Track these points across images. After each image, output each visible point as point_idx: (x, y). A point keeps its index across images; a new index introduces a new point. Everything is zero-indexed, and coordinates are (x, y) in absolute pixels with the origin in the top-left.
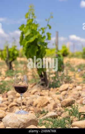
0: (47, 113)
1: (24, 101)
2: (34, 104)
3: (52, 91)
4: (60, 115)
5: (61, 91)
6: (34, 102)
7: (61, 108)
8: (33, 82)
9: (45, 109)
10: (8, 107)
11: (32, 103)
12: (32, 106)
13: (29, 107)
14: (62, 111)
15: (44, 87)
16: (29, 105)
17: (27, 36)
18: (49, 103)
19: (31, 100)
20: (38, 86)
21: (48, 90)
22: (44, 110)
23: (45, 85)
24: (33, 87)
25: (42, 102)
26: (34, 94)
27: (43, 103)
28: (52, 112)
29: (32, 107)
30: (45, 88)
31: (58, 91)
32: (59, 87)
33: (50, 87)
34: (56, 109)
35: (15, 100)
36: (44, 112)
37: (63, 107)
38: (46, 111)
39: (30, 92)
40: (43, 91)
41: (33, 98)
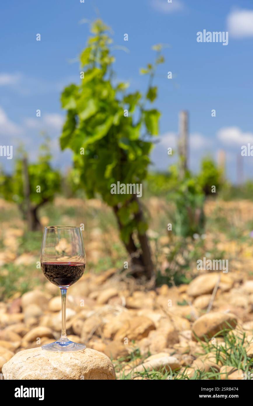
0: (146, 358)
1: (75, 323)
2: (107, 333)
3: (166, 296)
4: (187, 364)
5: (195, 297)
6: (106, 326)
7: (192, 343)
8: (106, 266)
9: (142, 345)
10: (25, 342)
11: (100, 329)
12: (100, 337)
13: (90, 339)
14: (196, 353)
15: (141, 284)
16: (90, 336)
17: (87, 122)
18: (152, 328)
19: (97, 318)
20: (122, 280)
21: (152, 294)
22: (137, 350)
23: (144, 278)
24: (104, 281)
25: (133, 327)
26: (106, 302)
27: (134, 330)
28: (161, 354)
29: (100, 341)
30: (142, 288)
31: (184, 296)
32: (188, 284)
33: (158, 284)
34: (176, 346)
35: (45, 319)
36: (137, 354)
37: (197, 341)
38: (143, 352)
39: (95, 299)
40: (137, 295)
41: (104, 315)
